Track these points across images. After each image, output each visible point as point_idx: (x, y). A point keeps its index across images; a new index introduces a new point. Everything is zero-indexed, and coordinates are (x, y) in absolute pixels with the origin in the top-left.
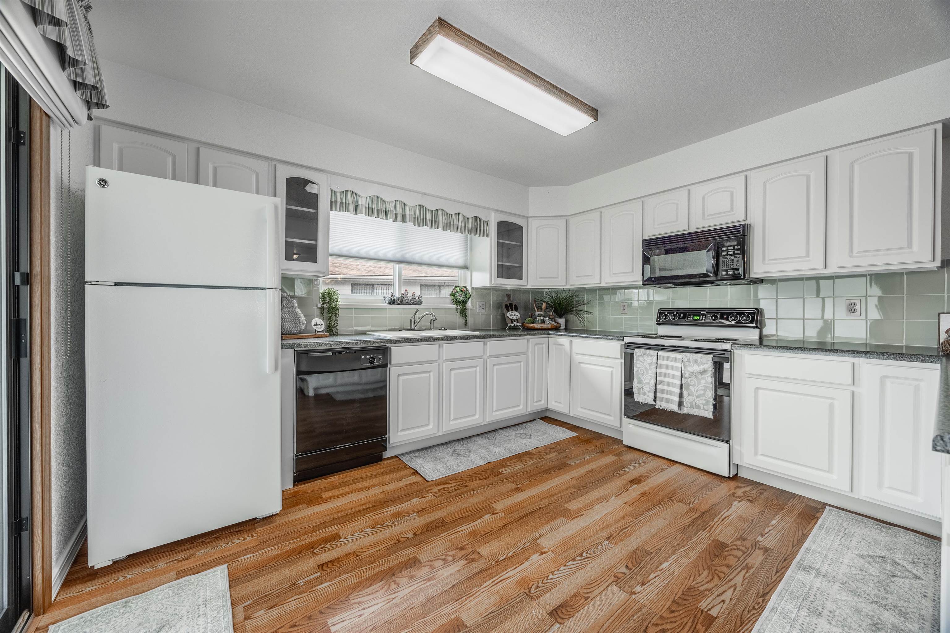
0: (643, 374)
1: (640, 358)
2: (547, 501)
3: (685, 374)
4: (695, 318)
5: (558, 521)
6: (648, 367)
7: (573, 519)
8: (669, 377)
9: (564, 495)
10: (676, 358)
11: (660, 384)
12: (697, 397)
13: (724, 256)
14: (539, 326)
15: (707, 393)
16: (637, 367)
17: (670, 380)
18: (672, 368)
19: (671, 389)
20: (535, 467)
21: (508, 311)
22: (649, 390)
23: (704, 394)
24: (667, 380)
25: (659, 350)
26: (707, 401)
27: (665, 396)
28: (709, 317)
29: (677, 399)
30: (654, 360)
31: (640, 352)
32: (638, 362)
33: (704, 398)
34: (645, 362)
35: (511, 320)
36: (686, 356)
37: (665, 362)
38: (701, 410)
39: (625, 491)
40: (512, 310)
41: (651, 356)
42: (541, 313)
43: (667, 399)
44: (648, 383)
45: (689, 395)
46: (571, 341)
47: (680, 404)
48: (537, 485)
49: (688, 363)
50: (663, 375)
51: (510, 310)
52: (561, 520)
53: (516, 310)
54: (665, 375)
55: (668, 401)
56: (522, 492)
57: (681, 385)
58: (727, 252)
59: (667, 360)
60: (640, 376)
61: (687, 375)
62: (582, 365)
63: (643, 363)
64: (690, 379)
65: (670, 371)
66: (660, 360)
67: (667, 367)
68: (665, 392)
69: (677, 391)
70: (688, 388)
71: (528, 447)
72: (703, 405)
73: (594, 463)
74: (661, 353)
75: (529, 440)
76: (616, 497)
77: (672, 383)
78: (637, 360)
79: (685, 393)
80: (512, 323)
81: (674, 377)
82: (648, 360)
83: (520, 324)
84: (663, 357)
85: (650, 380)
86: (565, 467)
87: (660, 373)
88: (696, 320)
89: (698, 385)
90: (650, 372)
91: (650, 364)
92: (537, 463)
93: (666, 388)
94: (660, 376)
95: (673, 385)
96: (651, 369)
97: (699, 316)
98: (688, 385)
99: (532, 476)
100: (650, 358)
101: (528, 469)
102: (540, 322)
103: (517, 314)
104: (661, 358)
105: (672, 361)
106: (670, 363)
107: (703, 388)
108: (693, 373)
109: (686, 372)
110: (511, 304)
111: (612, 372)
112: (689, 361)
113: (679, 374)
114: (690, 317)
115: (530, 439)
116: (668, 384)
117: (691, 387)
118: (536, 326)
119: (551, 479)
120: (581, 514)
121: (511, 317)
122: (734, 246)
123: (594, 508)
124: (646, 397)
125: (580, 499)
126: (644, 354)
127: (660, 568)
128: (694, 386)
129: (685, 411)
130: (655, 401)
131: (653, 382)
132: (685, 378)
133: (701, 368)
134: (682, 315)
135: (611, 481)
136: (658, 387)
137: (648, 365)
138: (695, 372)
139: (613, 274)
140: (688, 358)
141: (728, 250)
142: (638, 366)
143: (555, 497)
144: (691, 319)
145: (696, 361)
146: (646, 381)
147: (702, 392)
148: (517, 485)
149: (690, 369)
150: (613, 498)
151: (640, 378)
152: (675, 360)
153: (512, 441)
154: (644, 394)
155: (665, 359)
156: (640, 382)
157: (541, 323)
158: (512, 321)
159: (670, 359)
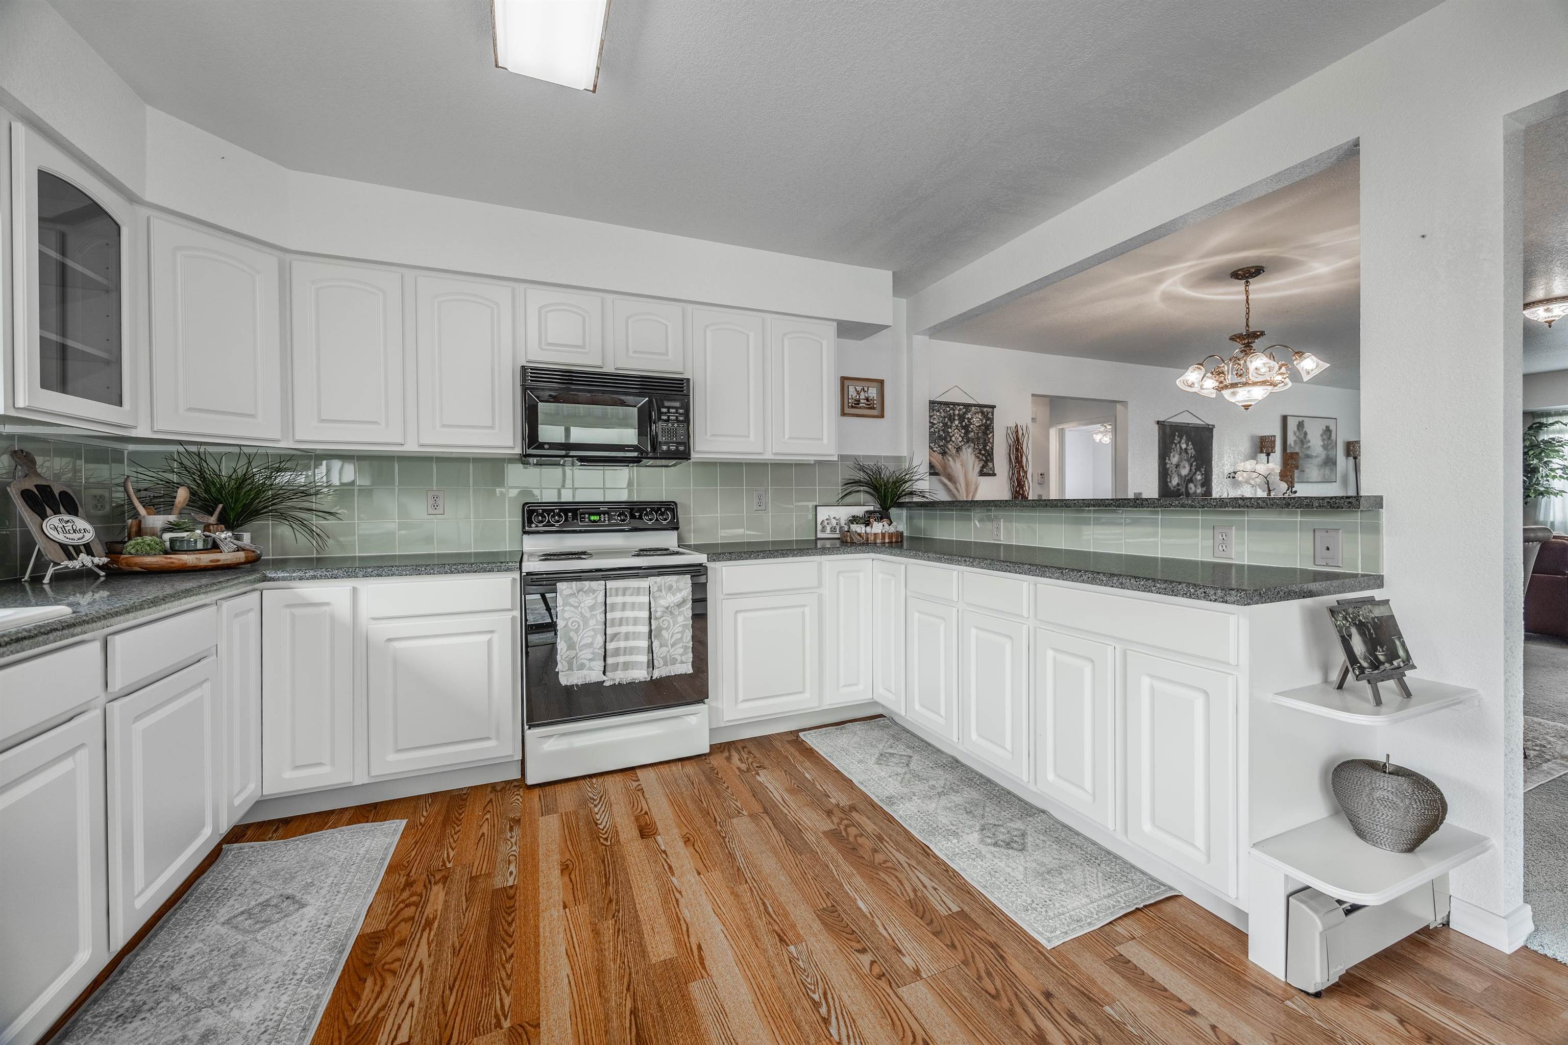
0: (577, 631)
1: (572, 600)
2: (614, 988)
3: (656, 611)
4: (592, 518)
5: (698, 998)
6: (588, 615)
7: (704, 968)
8: (627, 625)
9: (615, 948)
10: (639, 588)
11: (612, 641)
12: (672, 646)
13: (665, 421)
14: (206, 559)
15: (685, 635)
16: (564, 619)
17: (631, 629)
18: (633, 606)
19: (631, 643)
20: (455, 952)
21: (43, 516)
22: (591, 656)
23: (681, 638)
24: (623, 629)
25: (606, 578)
26: (686, 648)
27: (621, 659)
28: (615, 515)
29: (644, 658)
30: (601, 598)
31: (571, 588)
32: (567, 608)
33: (681, 645)
34: (582, 605)
35: (64, 547)
36: (656, 583)
37: (619, 599)
38: (678, 665)
39: (664, 856)
40: (56, 512)
41: (594, 591)
42: (172, 518)
43: (624, 663)
44: (591, 645)
45: (661, 646)
46: (355, 590)
47: (651, 664)
48: (537, 981)
49: (657, 594)
50: (617, 621)
51: (49, 511)
52: (696, 989)
53: (73, 510)
54: (621, 622)
55: (626, 666)
56: (543, 1025)
57: (651, 631)
58: (669, 416)
59: (624, 595)
60: (572, 634)
61: (659, 614)
62: (396, 644)
63: (576, 607)
64: (661, 620)
65: (629, 614)
66: (610, 596)
67: (624, 606)
68: (622, 651)
69: (644, 644)
70: (659, 636)
71: (342, 929)
72: (681, 655)
73: (541, 851)
74: (611, 584)
75: (309, 912)
76: (673, 875)
77: (634, 633)
78: (564, 605)
79: (656, 644)
80: (70, 558)
81: (636, 621)
82: (588, 601)
83: (105, 560)
84: (617, 589)
85: (594, 637)
86: (511, 898)
87: (613, 620)
88: (595, 521)
89: (674, 626)
90: (592, 623)
91: (592, 608)
92: (440, 944)
93: (622, 644)
94: (613, 625)
95: (636, 636)
96: (593, 616)
97: (599, 514)
98: (660, 629)
99: (486, 977)
100: (592, 596)
101: (446, 972)
102: (200, 545)
103: (81, 523)
104: (614, 592)
105: (632, 595)
106: (629, 599)
107: (681, 629)
108: (667, 608)
109: (659, 609)
110: (45, 490)
111: (489, 642)
112: (660, 590)
113: (645, 614)
114: (584, 518)
115: (303, 906)
116: (627, 637)
117: (664, 633)
118: (189, 559)
119: (537, 945)
120: (695, 948)
121: (61, 538)
122: (676, 408)
123: (688, 920)
124: (585, 672)
125: (646, 929)
126: (578, 592)
127: (868, 915)
128: (667, 629)
129: (656, 674)
130: (604, 673)
131: (600, 639)
132: (656, 619)
133: (678, 597)
134: (570, 514)
135: (623, 858)
136: (610, 646)
137: (588, 610)
138: (672, 605)
139: (443, 426)
140: (659, 584)
141: (669, 412)
142: (566, 615)
143: (612, 968)
144: (587, 520)
145: (670, 588)
146: (584, 642)
147: (679, 636)
148: (499, 1025)
149: (663, 602)
150: (674, 880)
151: (571, 638)
152: (638, 591)
153: (256, 949)
154: (582, 667)
155: (620, 593)
156: (571, 646)
157: (205, 550)
158: (70, 551)
159: (628, 592)
